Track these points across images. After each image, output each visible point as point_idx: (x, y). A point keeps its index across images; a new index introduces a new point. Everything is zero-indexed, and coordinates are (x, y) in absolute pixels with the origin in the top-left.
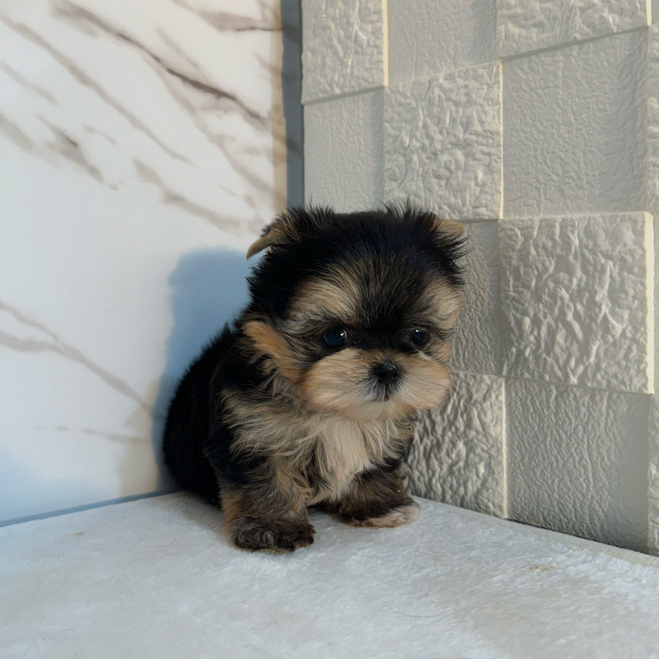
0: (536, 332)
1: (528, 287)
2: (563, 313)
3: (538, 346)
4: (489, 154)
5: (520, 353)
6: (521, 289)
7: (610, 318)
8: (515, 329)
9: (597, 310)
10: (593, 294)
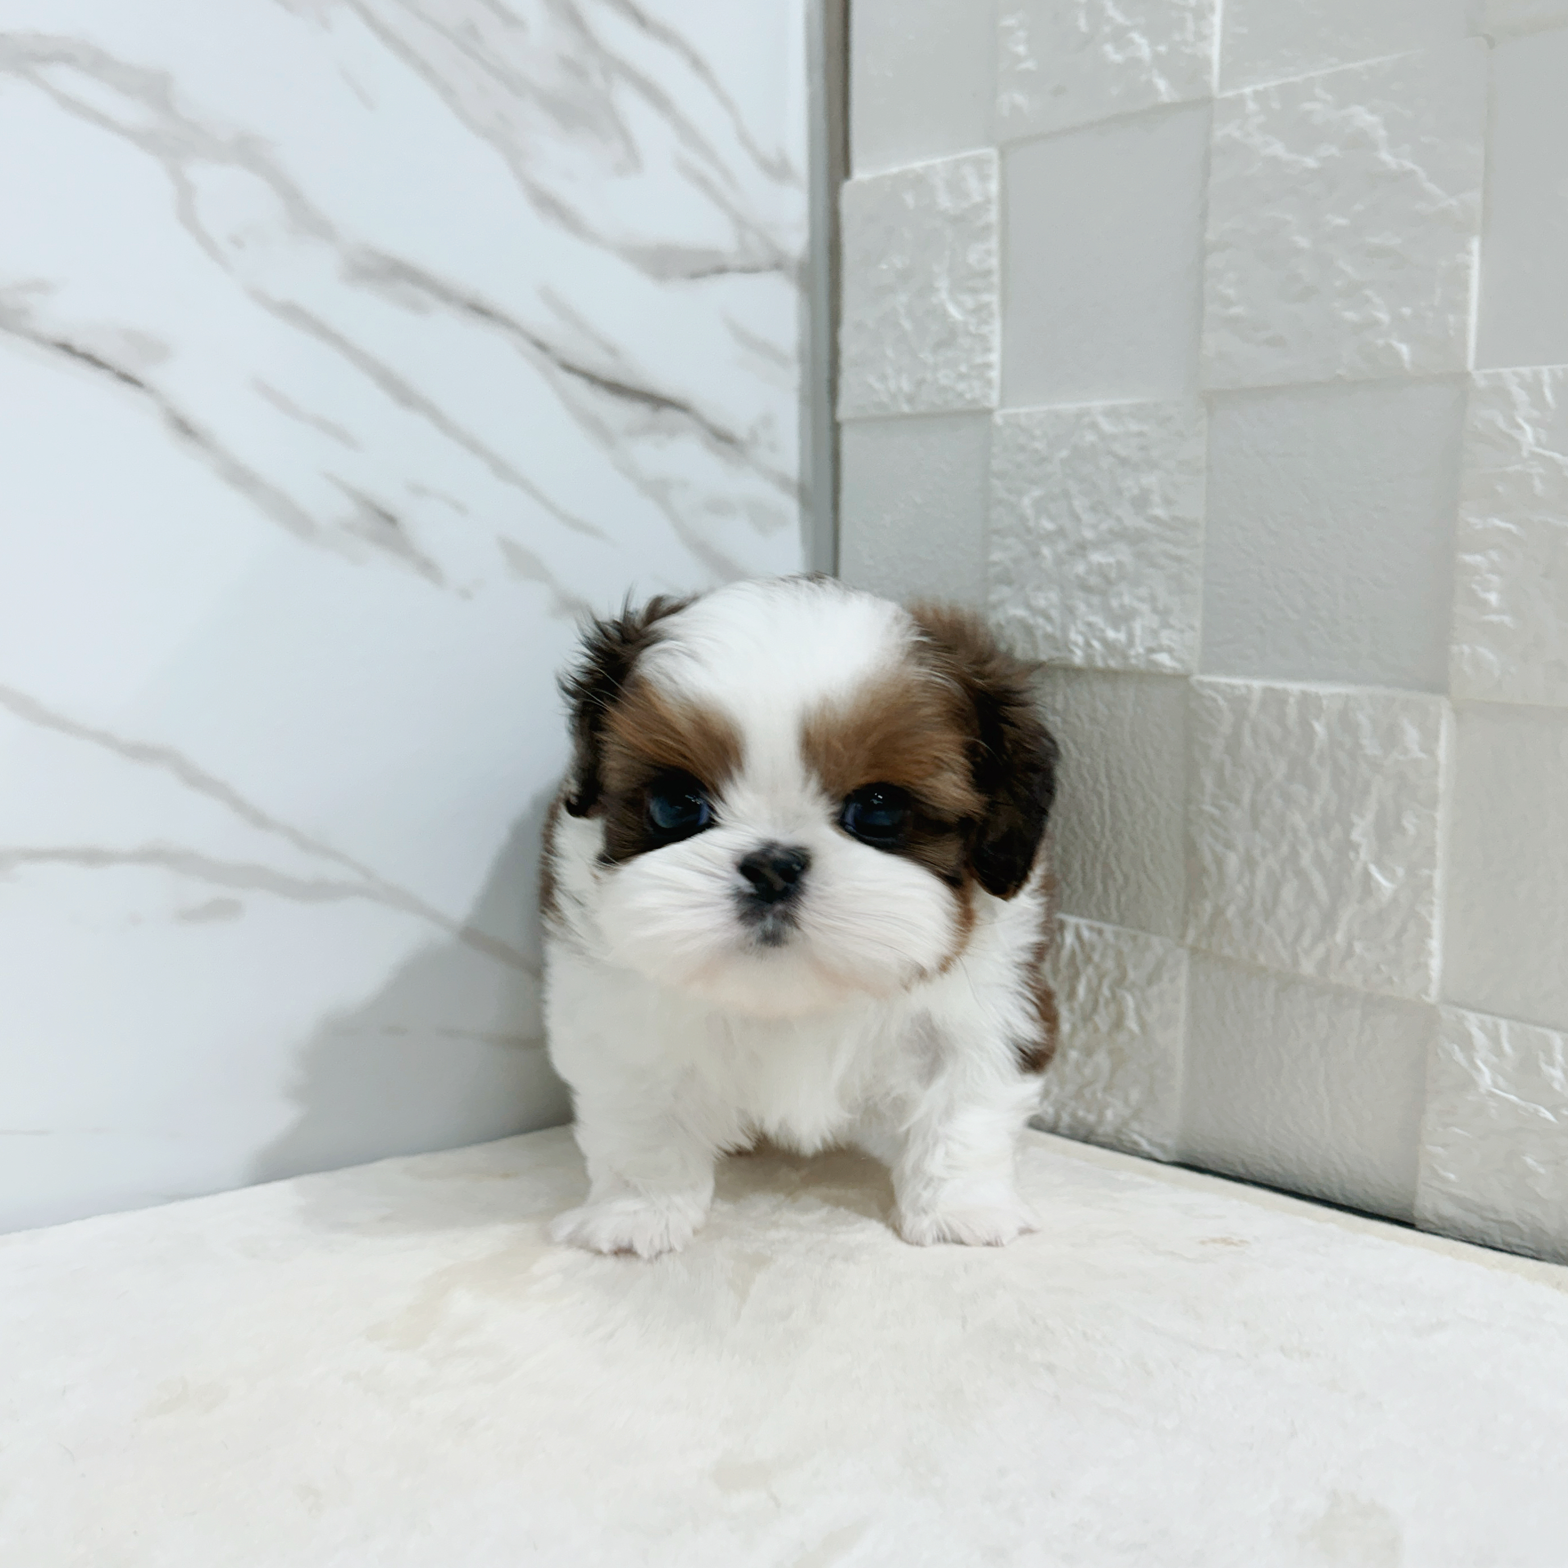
0: (1246, 881)
1: (1237, 802)
2: (1295, 853)
3: (1250, 904)
4: (1178, 559)
5: (1219, 912)
6: (1225, 803)
7: (1373, 870)
8: (1212, 868)
9: (1352, 855)
10: (1348, 827)
